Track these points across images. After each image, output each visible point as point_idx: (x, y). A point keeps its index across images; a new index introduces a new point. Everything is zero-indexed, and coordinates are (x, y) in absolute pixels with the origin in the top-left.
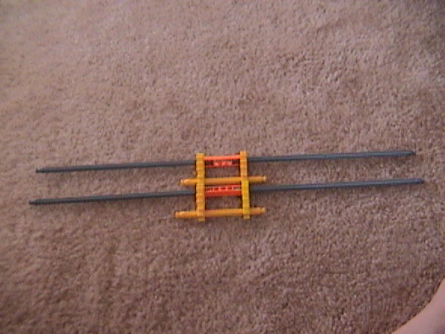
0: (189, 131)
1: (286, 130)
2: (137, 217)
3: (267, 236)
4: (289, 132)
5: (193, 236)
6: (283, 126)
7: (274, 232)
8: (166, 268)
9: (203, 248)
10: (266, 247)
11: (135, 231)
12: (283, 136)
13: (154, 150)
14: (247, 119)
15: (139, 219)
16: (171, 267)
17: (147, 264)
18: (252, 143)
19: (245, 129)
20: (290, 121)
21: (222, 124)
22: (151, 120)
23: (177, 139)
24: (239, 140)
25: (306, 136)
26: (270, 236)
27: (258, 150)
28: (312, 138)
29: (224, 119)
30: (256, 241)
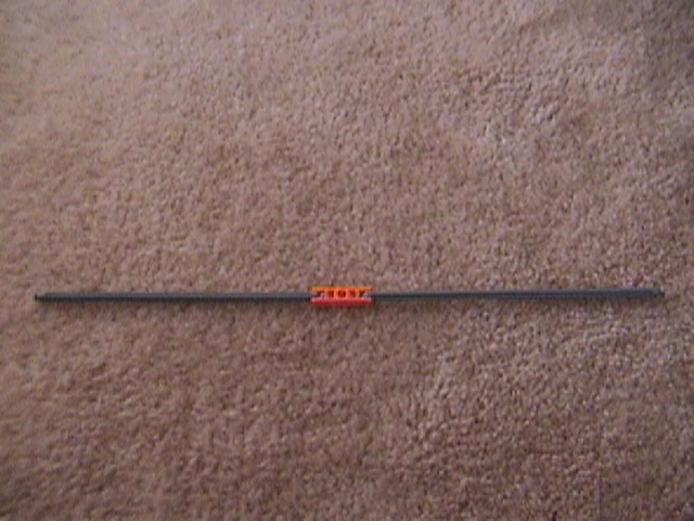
0: (309, 201)
1: (469, 204)
2: (227, 350)
3: (436, 387)
4: (472, 208)
5: (317, 383)
6: (462, 196)
7: (448, 380)
8: (274, 437)
9: (334, 405)
10: (435, 406)
11: (222, 372)
12: (463, 214)
13: (253, 232)
14: (405, 184)
15: (229, 353)
16: (281, 435)
17: (243, 430)
18: (413, 225)
19: (401, 201)
20: (474, 188)
21: (364, 189)
22: (247, 181)
23: (290, 215)
24: (392, 219)
25: (500, 215)
26: (441, 387)
27: (422, 237)
28: (510, 219)
29: (367, 182)
30: (418, 394)
